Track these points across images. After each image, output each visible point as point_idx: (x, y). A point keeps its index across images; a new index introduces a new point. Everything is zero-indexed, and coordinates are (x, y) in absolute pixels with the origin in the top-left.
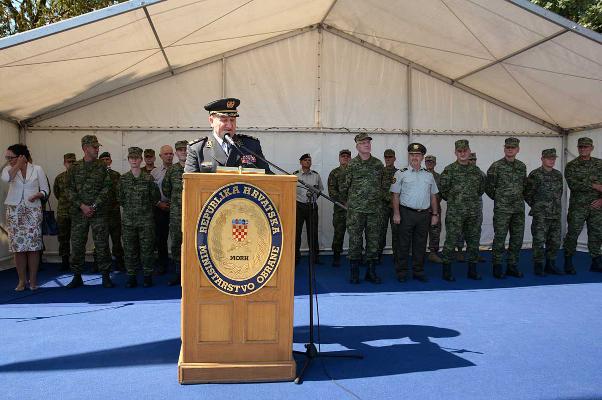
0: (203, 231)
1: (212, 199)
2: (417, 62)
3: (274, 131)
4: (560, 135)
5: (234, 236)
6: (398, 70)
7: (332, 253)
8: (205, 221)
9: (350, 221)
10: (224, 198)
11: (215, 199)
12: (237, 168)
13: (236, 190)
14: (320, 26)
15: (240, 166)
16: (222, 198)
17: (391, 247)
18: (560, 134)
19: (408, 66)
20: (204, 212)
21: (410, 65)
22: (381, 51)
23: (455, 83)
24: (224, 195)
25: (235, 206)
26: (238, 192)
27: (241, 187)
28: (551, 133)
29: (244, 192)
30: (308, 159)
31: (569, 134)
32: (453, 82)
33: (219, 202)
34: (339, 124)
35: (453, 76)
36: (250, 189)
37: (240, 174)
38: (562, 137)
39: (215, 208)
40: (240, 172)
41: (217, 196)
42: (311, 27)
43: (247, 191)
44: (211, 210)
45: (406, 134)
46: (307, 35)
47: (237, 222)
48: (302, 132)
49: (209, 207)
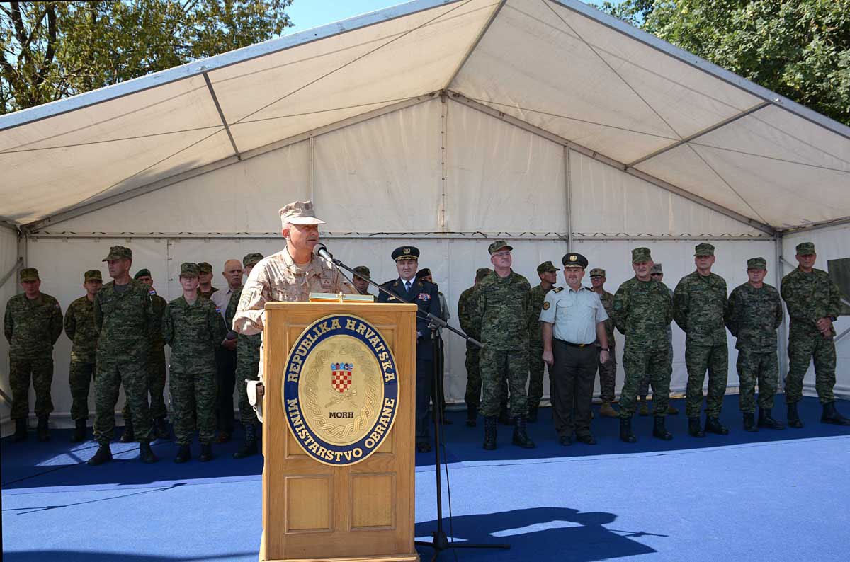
0: (293, 380)
1: (304, 337)
2: (575, 142)
3: (381, 238)
4: (773, 238)
5: (335, 386)
6: (552, 153)
7: (466, 407)
8: (295, 366)
9: (484, 361)
10: (320, 334)
11: (309, 336)
12: (337, 295)
13: (335, 323)
14: (444, 94)
15: (341, 293)
16: (317, 335)
17: (549, 397)
18: (773, 236)
19: (565, 146)
20: (294, 354)
21: (566, 145)
22: (527, 127)
23: (629, 170)
24: (320, 331)
25: (334, 345)
26: (339, 327)
27: (343, 321)
28: (760, 235)
29: (347, 327)
30: (428, 277)
31: (784, 237)
32: (626, 168)
33: (314, 340)
34: (471, 228)
35: (627, 160)
36: (354, 322)
37: (341, 303)
38: (775, 240)
39: (308, 348)
40: (341, 301)
41: (311, 332)
42: (432, 94)
43: (350, 325)
44: (303, 352)
45: (565, 240)
46: (427, 106)
47: (338, 366)
48: (420, 239)
49: (300, 347)
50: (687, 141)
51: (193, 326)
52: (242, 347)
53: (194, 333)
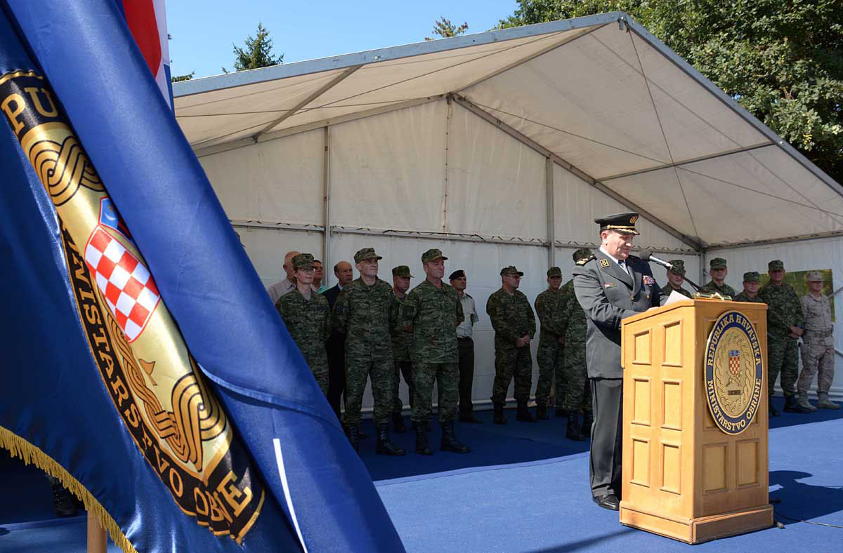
2: (557, 154)
3: (391, 236)
4: (698, 253)
6: (538, 161)
7: (492, 407)
14: (450, 97)
17: (534, 397)
18: (698, 251)
19: (548, 158)
21: (549, 156)
22: (519, 137)
23: (597, 185)
28: (689, 250)
30: (462, 278)
31: (707, 253)
32: (594, 183)
34: (469, 230)
35: (596, 176)
38: (700, 255)
42: (441, 96)
45: (546, 246)
46: (433, 105)
50: (675, 165)
51: (314, 323)
52: (358, 346)
53: (316, 330)
